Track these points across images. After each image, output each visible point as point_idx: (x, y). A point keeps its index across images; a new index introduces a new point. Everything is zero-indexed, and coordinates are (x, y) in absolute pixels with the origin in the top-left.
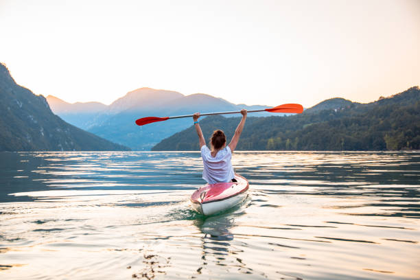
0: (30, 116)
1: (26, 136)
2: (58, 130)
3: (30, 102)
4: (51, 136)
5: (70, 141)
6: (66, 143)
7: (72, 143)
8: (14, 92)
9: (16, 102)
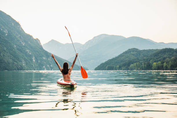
0: (28, 50)
1: (22, 62)
2: (44, 58)
3: (29, 43)
4: (39, 61)
5: (51, 64)
6: (48, 66)
7: (52, 66)
8: (22, 37)
9: (21, 42)
